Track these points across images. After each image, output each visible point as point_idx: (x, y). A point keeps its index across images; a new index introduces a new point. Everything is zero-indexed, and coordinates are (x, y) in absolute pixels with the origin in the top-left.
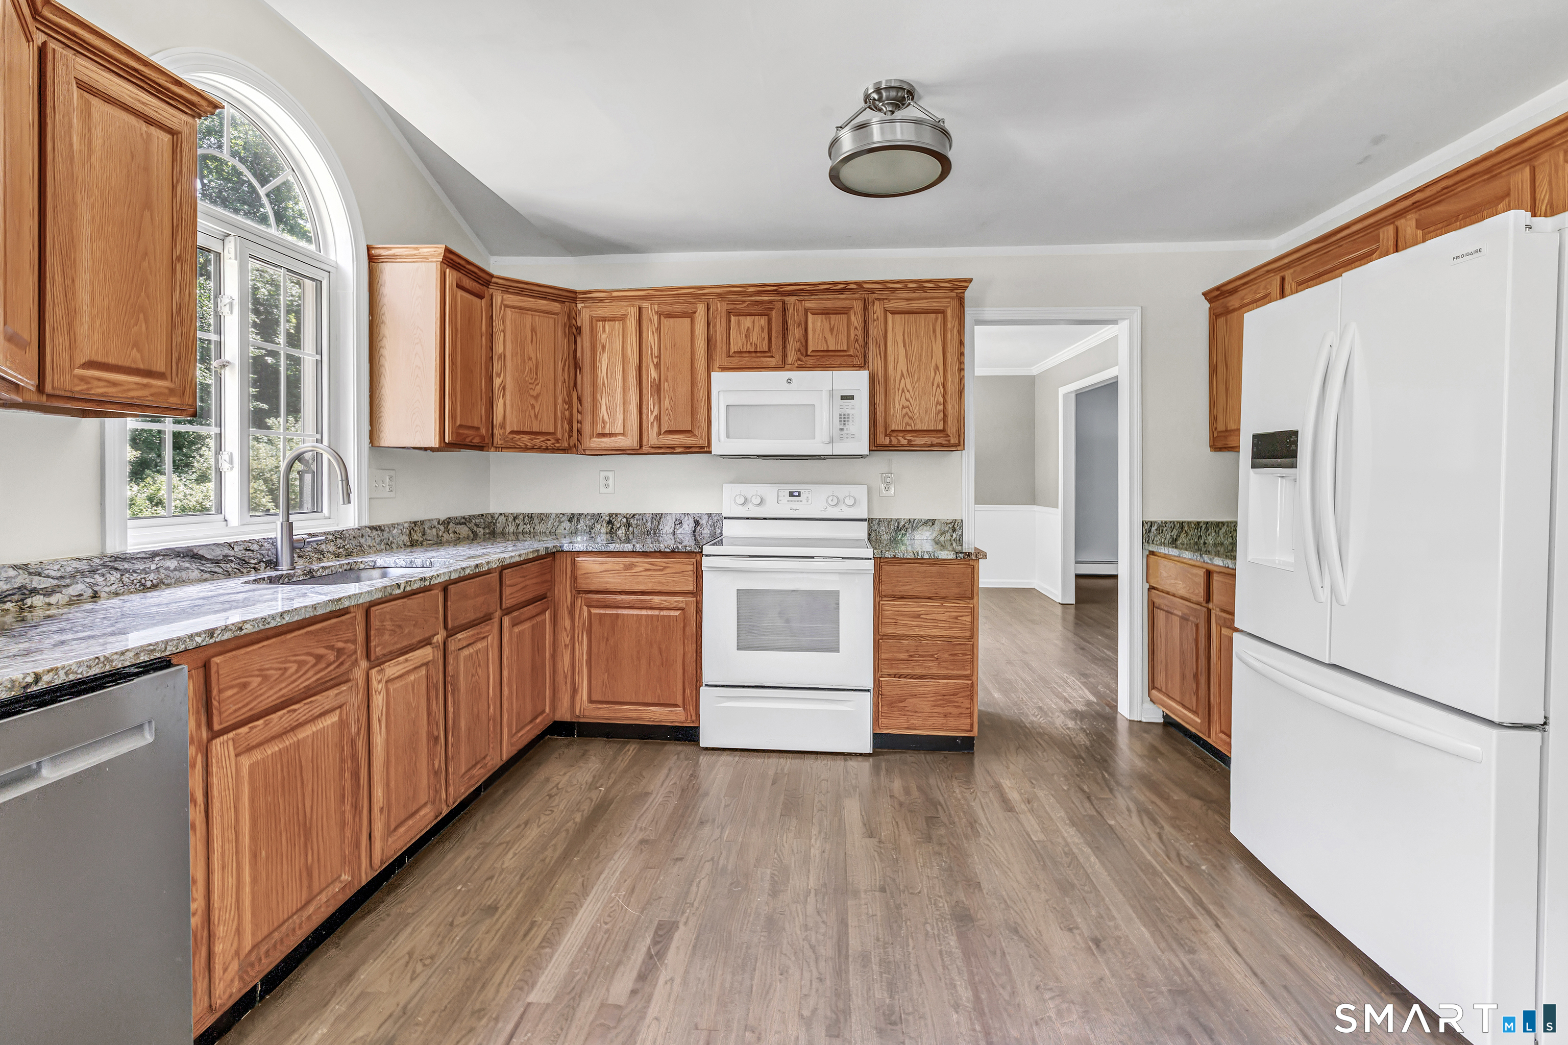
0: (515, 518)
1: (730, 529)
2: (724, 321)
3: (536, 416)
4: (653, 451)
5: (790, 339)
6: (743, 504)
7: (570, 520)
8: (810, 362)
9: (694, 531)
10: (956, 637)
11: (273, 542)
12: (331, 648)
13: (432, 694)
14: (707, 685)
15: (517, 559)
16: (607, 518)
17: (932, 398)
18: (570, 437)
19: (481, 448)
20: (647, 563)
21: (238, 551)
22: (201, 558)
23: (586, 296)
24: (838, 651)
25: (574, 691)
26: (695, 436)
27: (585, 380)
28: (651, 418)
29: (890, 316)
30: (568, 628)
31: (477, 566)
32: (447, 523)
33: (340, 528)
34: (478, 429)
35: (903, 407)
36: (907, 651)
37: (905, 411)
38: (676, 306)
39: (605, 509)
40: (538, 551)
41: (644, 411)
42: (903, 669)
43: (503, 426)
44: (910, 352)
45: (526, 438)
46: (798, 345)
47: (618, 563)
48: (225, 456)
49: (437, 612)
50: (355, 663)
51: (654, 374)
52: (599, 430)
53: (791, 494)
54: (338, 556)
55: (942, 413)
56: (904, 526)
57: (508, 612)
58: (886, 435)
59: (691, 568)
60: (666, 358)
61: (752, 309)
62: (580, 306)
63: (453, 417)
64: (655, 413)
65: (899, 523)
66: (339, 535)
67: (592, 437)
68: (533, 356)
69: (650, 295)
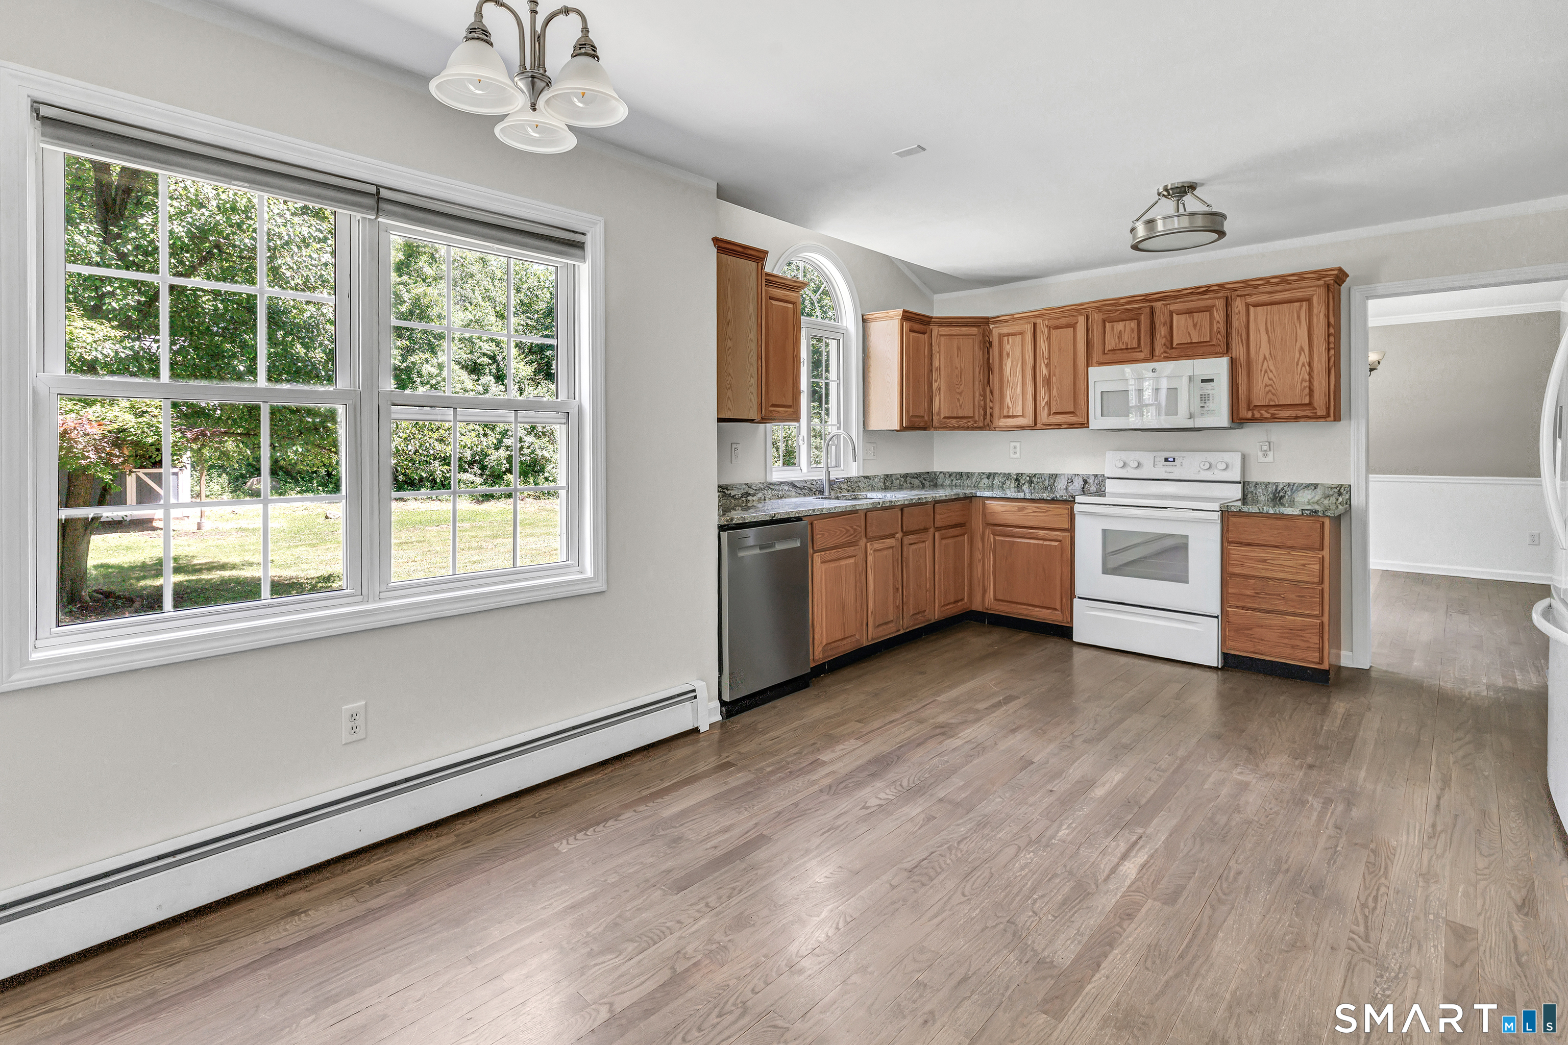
0: (950, 476)
1: (1110, 486)
2: (1100, 328)
3: (961, 406)
4: (1044, 427)
5: (1158, 335)
6: (1123, 467)
7: (988, 478)
8: (1174, 353)
9: (1083, 488)
10: (1304, 582)
11: (821, 481)
12: (852, 527)
13: (896, 564)
14: (1079, 598)
15: (944, 498)
16: (1015, 477)
17: (1297, 377)
18: (985, 419)
19: (924, 429)
20: (1035, 507)
21: (808, 485)
22: (796, 486)
23: (996, 320)
24: (1187, 582)
25: (985, 591)
26: (1077, 415)
27: (995, 379)
28: (1043, 404)
29: (1252, 309)
30: (981, 549)
31: (919, 499)
32: (906, 476)
33: (849, 476)
34: (923, 417)
35: (1266, 386)
36: (1254, 589)
37: (1267, 389)
38: (1062, 320)
39: (1014, 471)
40: (959, 494)
41: (1038, 398)
42: (1249, 603)
43: (939, 414)
44: (1272, 337)
45: (954, 421)
46: (1163, 341)
47: (1014, 506)
48: (801, 438)
49: (898, 521)
50: (861, 538)
51: (1045, 371)
52: (1005, 413)
53: (1166, 460)
54: (848, 491)
55: (1307, 389)
56: (1283, 489)
57: (938, 529)
58: (1249, 409)
59: (1066, 511)
60: (1055, 360)
61: (1123, 316)
62: (991, 327)
63: (908, 411)
64: (1046, 400)
65: (1277, 486)
66: (848, 480)
67: (1000, 418)
68: (958, 366)
69: (1041, 315)
